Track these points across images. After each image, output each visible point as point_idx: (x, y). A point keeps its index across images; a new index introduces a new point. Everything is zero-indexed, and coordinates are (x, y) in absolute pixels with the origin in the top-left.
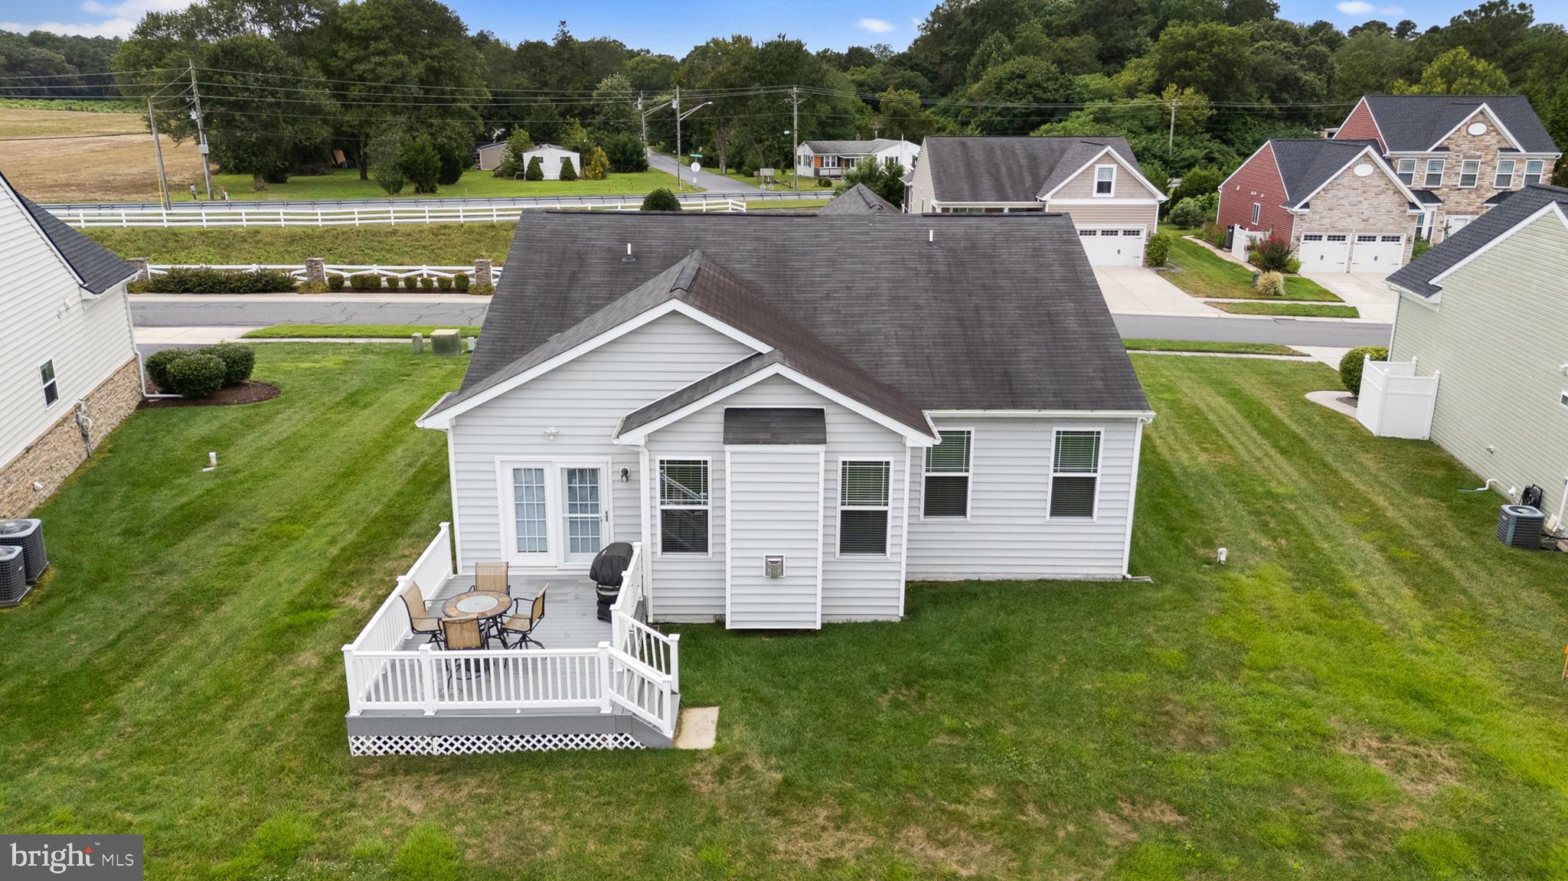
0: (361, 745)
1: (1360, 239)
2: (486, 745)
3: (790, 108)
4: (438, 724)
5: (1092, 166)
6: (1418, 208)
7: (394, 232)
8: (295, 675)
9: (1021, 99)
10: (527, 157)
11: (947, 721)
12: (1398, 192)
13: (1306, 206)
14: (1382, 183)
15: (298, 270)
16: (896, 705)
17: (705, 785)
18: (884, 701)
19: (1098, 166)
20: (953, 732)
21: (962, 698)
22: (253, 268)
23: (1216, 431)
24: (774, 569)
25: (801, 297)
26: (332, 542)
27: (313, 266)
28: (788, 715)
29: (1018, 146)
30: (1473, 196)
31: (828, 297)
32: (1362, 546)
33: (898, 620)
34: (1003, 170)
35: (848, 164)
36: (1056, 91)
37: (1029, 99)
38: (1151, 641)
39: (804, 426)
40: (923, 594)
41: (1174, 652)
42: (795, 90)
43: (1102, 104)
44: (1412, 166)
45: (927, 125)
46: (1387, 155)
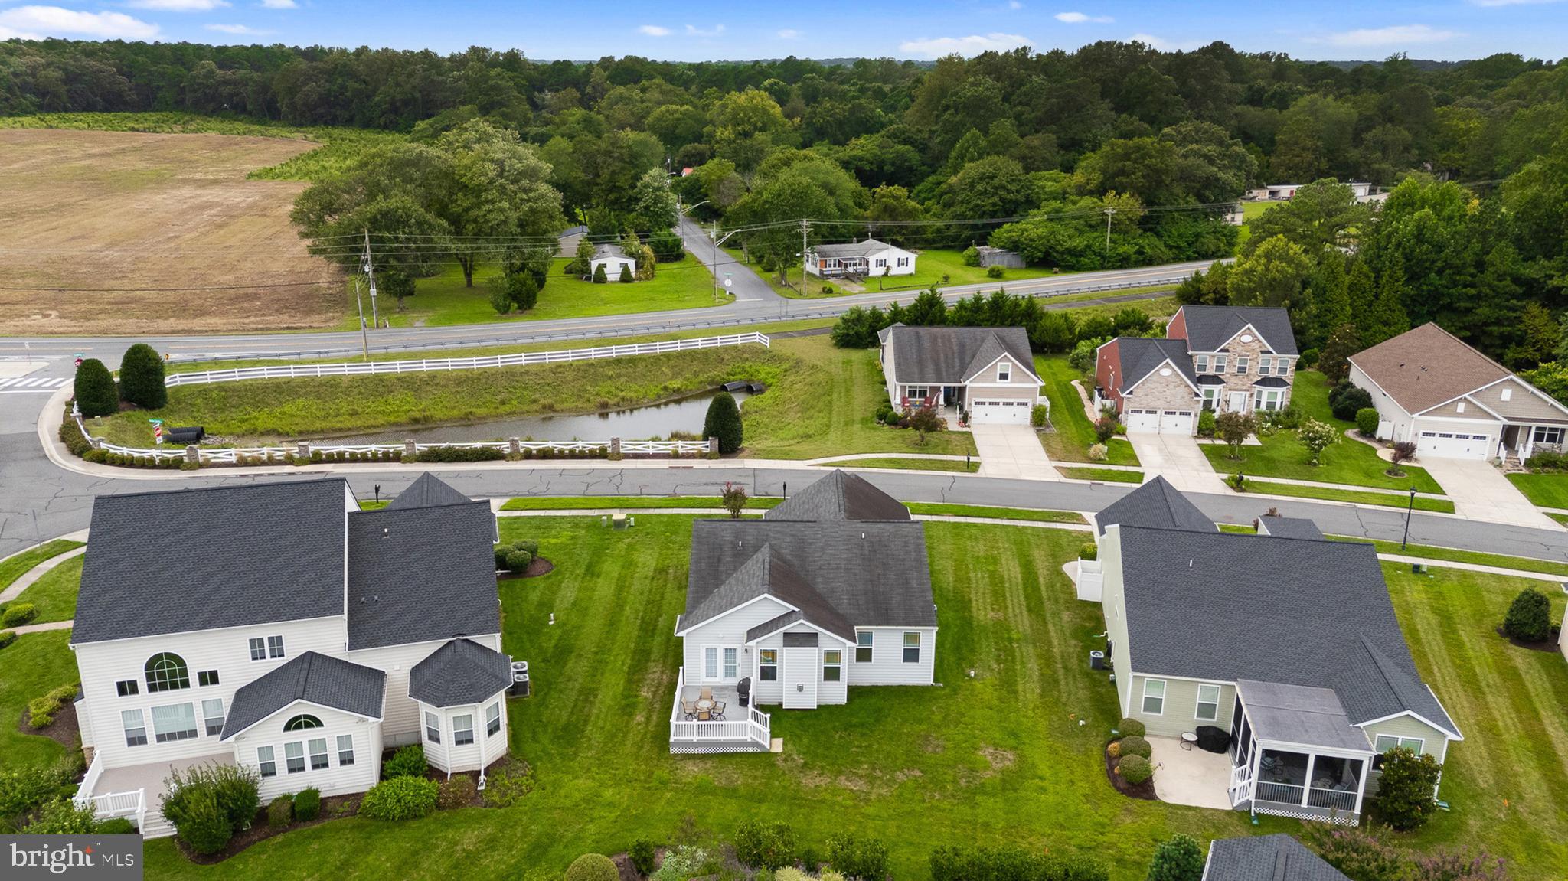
0: (673, 750)
1: (1166, 413)
2: (712, 750)
3: (801, 235)
4: (698, 744)
5: (997, 362)
6: (1200, 396)
7: (527, 372)
8: (639, 724)
9: (989, 198)
10: (594, 265)
11: (856, 743)
12: (1188, 386)
13: (1131, 393)
14: (1178, 380)
15: (505, 447)
16: (841, 737)
17: (781, 764)
18: (837, 736)
19: (1000, 364)
20: (857, 747)
21: (863, 735)
22: (478, 445)
23: (1004, 596)
24: (800, 689)
25: (810, 568)
26: (623, 664)
27: (514, 443)
28: (806, 741)
29: (953, 335)
30: (1245, 380)
31: (820, 568)
32: (1034, 667)
33: (844, 704)
34: (942, 355)
35: (846, 266)
36: (1018, 191)
37: (996, 199)
38: (933, 713)
39: (811, 639)
40: (855, 692)
41: (939, 717)
42: (805, 223)
43: (1055, 204)
44: (1207, 360)
45: (911, 214)
46: (1190, 353)
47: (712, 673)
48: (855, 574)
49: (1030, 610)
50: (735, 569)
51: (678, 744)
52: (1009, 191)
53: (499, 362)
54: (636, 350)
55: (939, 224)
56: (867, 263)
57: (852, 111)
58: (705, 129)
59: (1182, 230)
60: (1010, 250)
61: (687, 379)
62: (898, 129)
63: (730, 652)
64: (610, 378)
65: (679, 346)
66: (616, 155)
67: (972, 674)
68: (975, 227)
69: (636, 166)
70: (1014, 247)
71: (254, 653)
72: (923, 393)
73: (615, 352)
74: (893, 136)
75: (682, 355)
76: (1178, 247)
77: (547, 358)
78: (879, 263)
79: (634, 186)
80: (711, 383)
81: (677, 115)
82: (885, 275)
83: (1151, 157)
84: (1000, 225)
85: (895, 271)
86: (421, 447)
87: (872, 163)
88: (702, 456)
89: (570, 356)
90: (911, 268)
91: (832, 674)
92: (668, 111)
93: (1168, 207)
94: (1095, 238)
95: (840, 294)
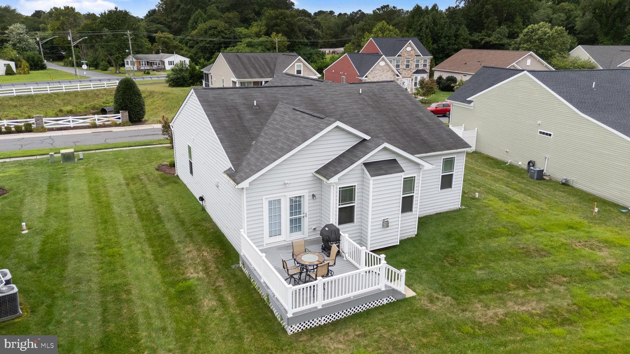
0: (293, 329)
2: (341, 315)
5: (294, 64)
6: (399, 76)
9: (216, 37)
11: (474, 266)
12: (393, 71)
13: (366, 77)
14: (388, 68)
16: (452, 264)
19: (296, 64)
20: (480, 269)
21: (468, 257)
24: (386, 224)
30: (409, 72)
33: (414, 236)
34: (257, 65)
35: (152, 65)
36: (230, 34)
37: (220, 37)
39: (392, 166)
42: (129, 32)
43: (248, 39)
44: (392, 62)
51: (298, 318)
52: (226, 34)
56: (163, 63)
75: (68, 93)
78: (170, 63)
80: (93, 108)
88: (116, 125)
91: (408, 204)
95: (155, 74)
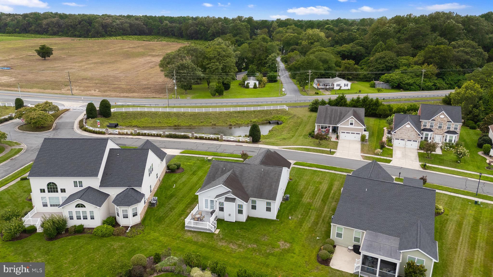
0: (186, 228)
1: (408, 140)
2: (196, 230)
3: (309, 75)
4: (193, 228)
7: (211, 114)
8: (181, 220)
9: (382, 65)
10: (246, 82)
11: (241, 234)
13: (395, 132)
14: (412, 129)
15: (190, 135)
16: (238, 232)
17: (215, 237)
18: (237, 231)
19: (350, 120)
20: (241, 235)
21: (245, 232)
22: (183, 134)
23: (316, 195)
24: (230, 215)
25: (243, 179)
26: (187, 202)
27: (193, 134)
28: (226, 231)
29: (339, 110)
30: (441, 131)
32: (313, 218)
33: (244, 222)
35: (326, 86)
36: (392, 63)
37: (384, 65)
38: (271, 228)
39: (233, 200)
40: (249, 219)
41: (272, 230)
42: (310, 71)
43: (405, 68)
44: (426, 123)
45: (356, 70)
46: (420, 120)
47: (207, 207)
48: (256, 182)
49: (322, 200)
50: (220, 176)
51: (187, 227)
52: (389, 63)
53: (204, 110)
54: (245, 109)
55: (366, 73)
56: (334, 85)
57: (349, 35)
58: (299, 41)
59: (453, 78)
60: (386, 83)
61: (259, 119)
62: (359, 41)
63: (212, 201)
64: (235, 117)
65: (259, 108)
66: (261, 49)
67: (290, 218)
68: (376, 74)
69: (267, 53)
70: (387, 82)
71: (75, 185)
72: (326, 128)
73: (238, 109)
74: (357, 44)
75: (259, 111)
76: (450, 84)
77: (218, 110)
78: (338, 85)
79: (266, 59)
80: (266, 120)
81: (292, 37)
82: (340, 89)
83: (442, 52)
84: (384, 74)
85: (343, 88)
86: (167, 133)
87: (348, 53)
88: (247, 142)
89: (225, 110)
90: (349, 87)
91: (240, 212)
92: (289, 35)
93: (448, 70)
94: (418, 80)
95: (321, 95)
